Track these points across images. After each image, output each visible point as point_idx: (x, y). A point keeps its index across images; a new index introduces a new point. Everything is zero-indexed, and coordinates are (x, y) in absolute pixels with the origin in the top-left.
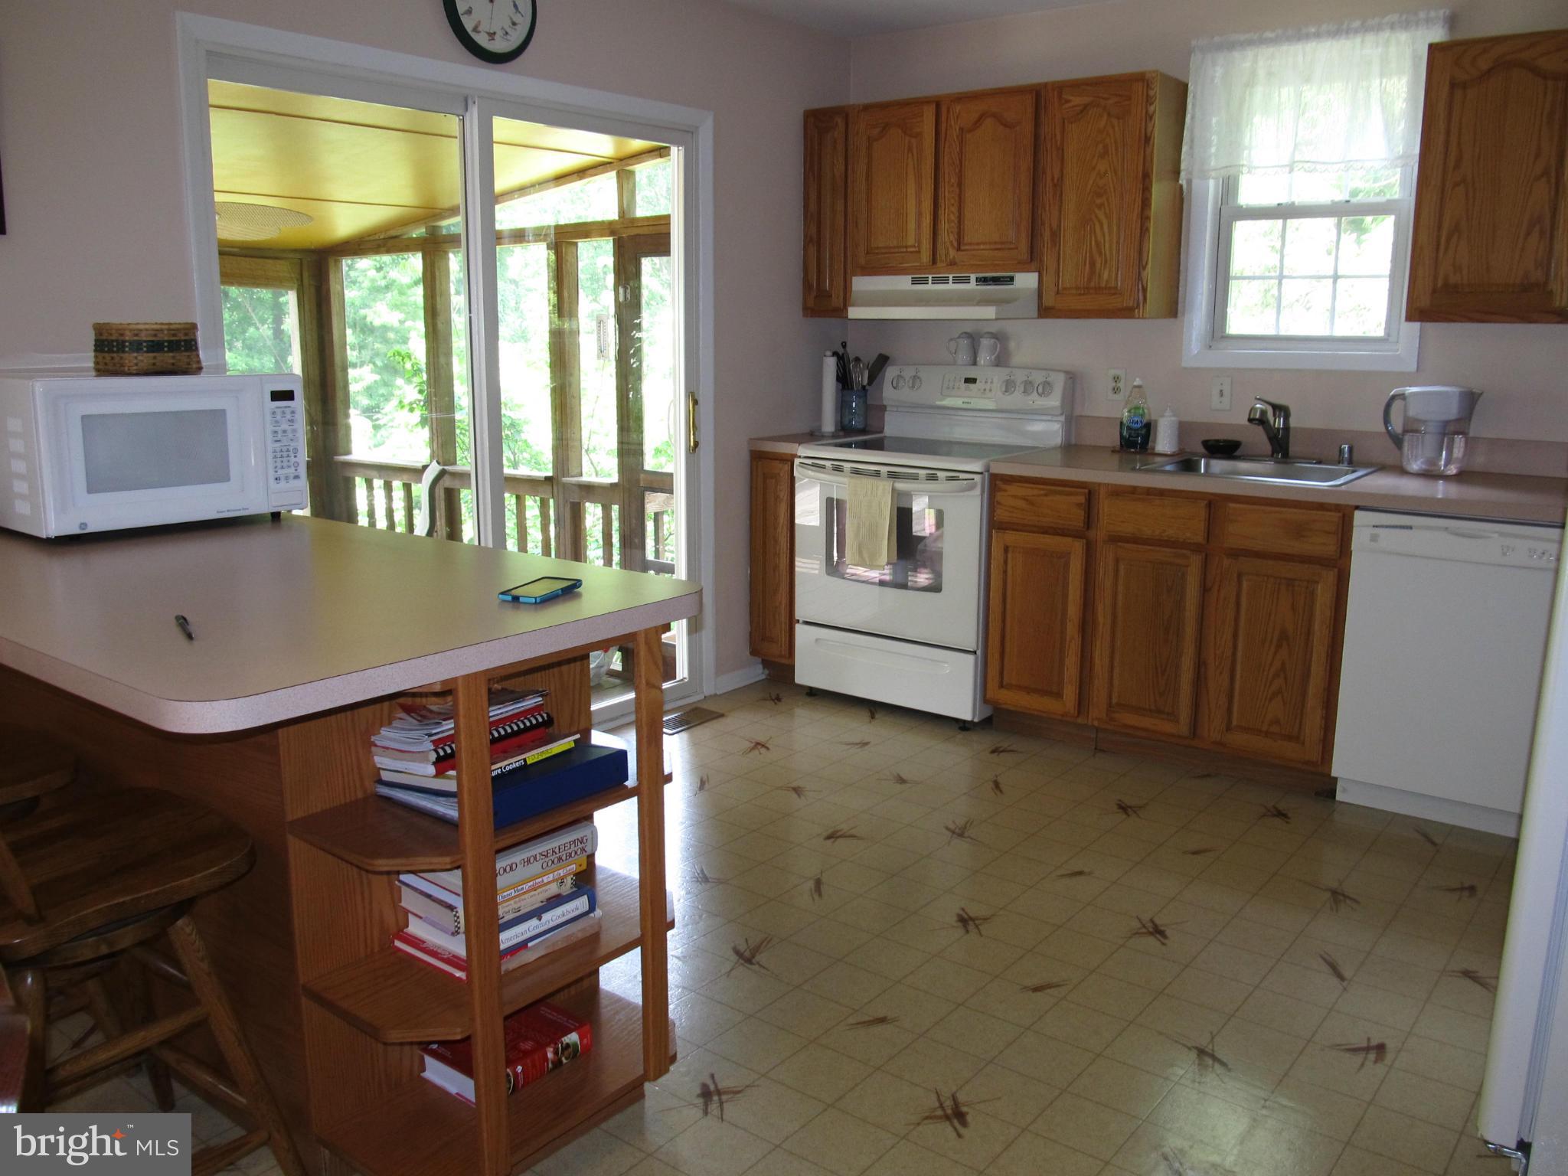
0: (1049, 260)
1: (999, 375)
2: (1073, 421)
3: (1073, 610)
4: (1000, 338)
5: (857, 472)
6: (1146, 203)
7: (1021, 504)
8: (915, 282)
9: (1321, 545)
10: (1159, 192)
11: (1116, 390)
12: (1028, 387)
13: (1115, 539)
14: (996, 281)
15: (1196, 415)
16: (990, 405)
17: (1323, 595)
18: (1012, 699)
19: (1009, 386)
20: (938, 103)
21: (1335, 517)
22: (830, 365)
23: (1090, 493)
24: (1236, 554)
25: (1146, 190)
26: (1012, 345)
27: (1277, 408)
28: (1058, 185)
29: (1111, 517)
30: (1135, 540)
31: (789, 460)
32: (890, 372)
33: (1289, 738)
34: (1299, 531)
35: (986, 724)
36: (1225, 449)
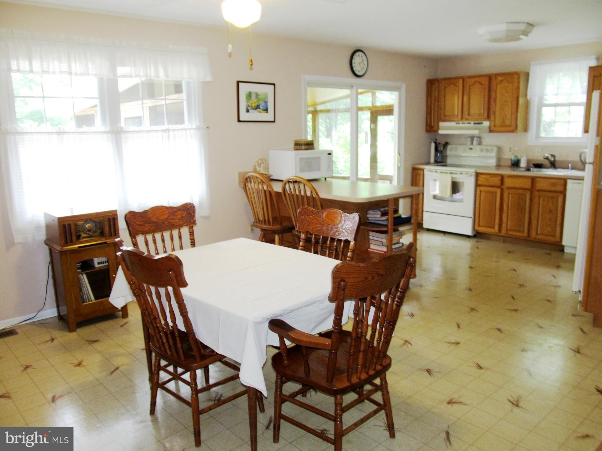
0: (492, 117)
1: (479, 148)
2: (499, 159)
3: (498, 206)
4: (479, 137)
5: (441, 172)
6: (518, 104)
7: (485, 180)
8: (457, 123)
9: (560, 188)
10: (521, 101)
11: (510, 151)
12: (487, 150)
13: (509, 188)
14: (478, 123)
15: (531, 157)
16: (476, 155)
17: (560, 200)
18: (481, 229)
19: (482, 150)
20: (463, 79)
21: (562, 181)
22: (433, 145)
23: (502, 177)
24: (539, 191)
25: (518, 100)
26: (483, 140)
27: (552, 156)
28: (495, 100)
29: (508, 183)
30: (514, 188)
31: (423, 170)
32: (449, 147)
33: (552, 236)
34: (554, 185)
35: (475, 236)
36: (539, 166)
